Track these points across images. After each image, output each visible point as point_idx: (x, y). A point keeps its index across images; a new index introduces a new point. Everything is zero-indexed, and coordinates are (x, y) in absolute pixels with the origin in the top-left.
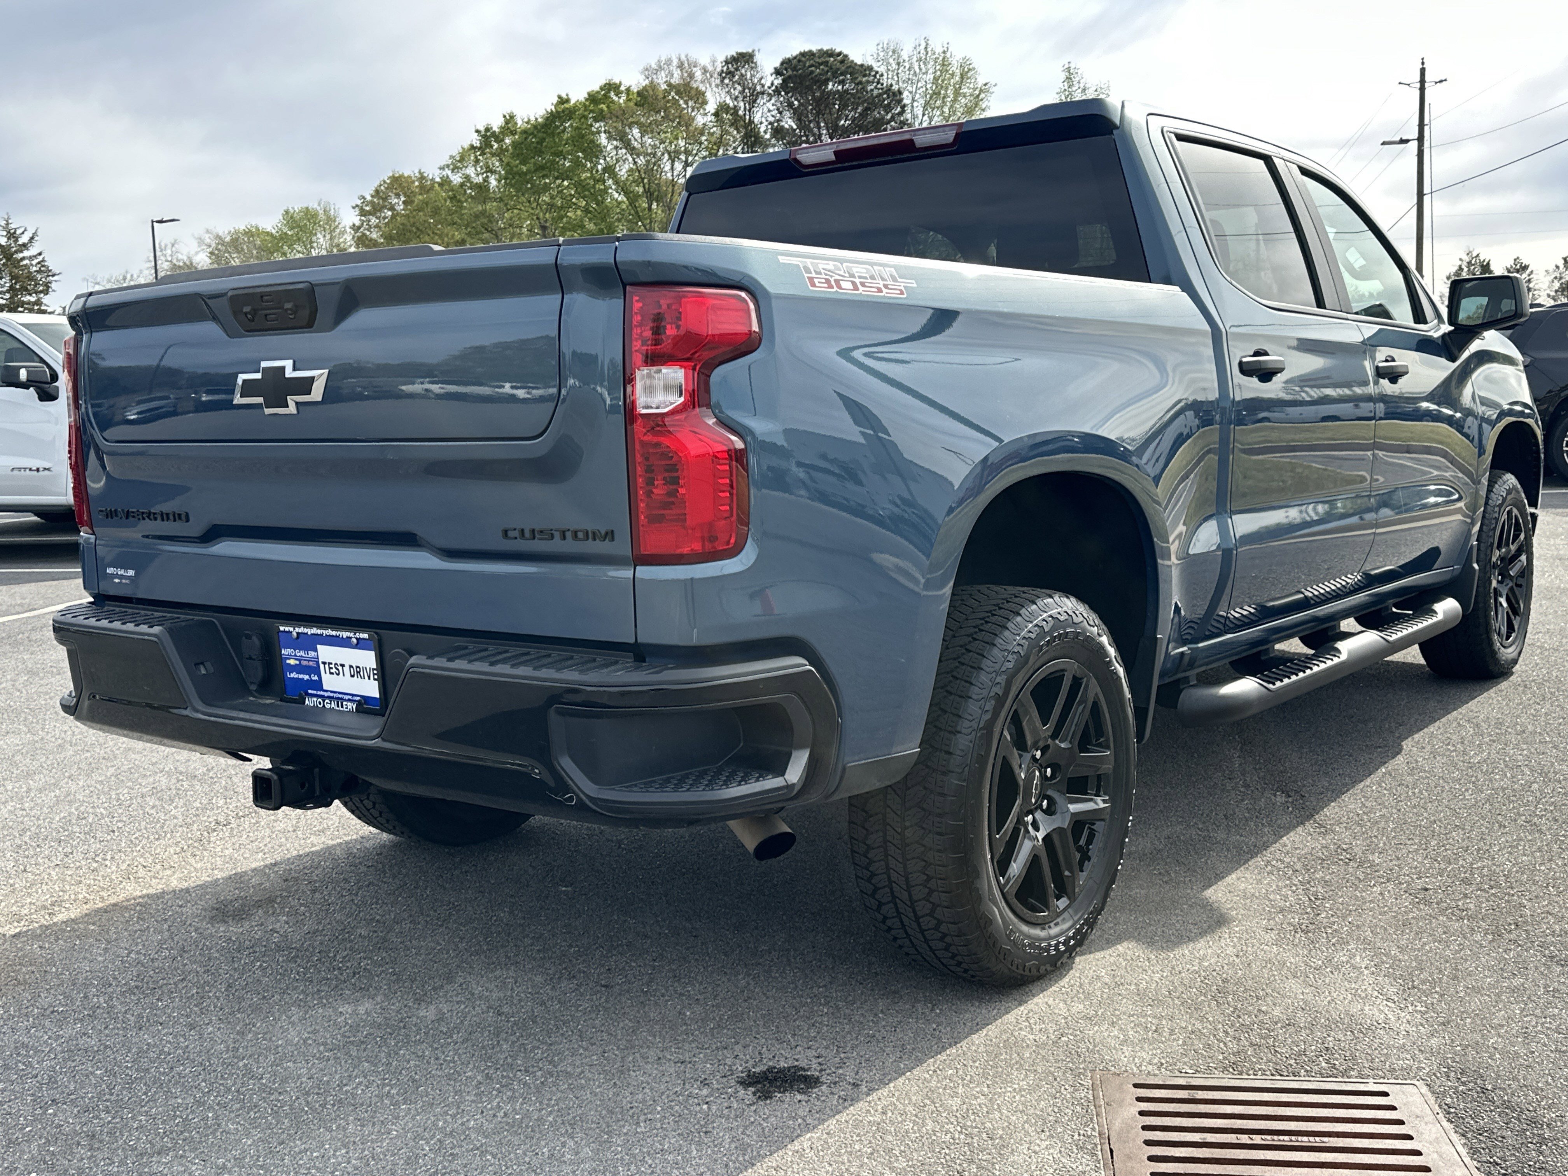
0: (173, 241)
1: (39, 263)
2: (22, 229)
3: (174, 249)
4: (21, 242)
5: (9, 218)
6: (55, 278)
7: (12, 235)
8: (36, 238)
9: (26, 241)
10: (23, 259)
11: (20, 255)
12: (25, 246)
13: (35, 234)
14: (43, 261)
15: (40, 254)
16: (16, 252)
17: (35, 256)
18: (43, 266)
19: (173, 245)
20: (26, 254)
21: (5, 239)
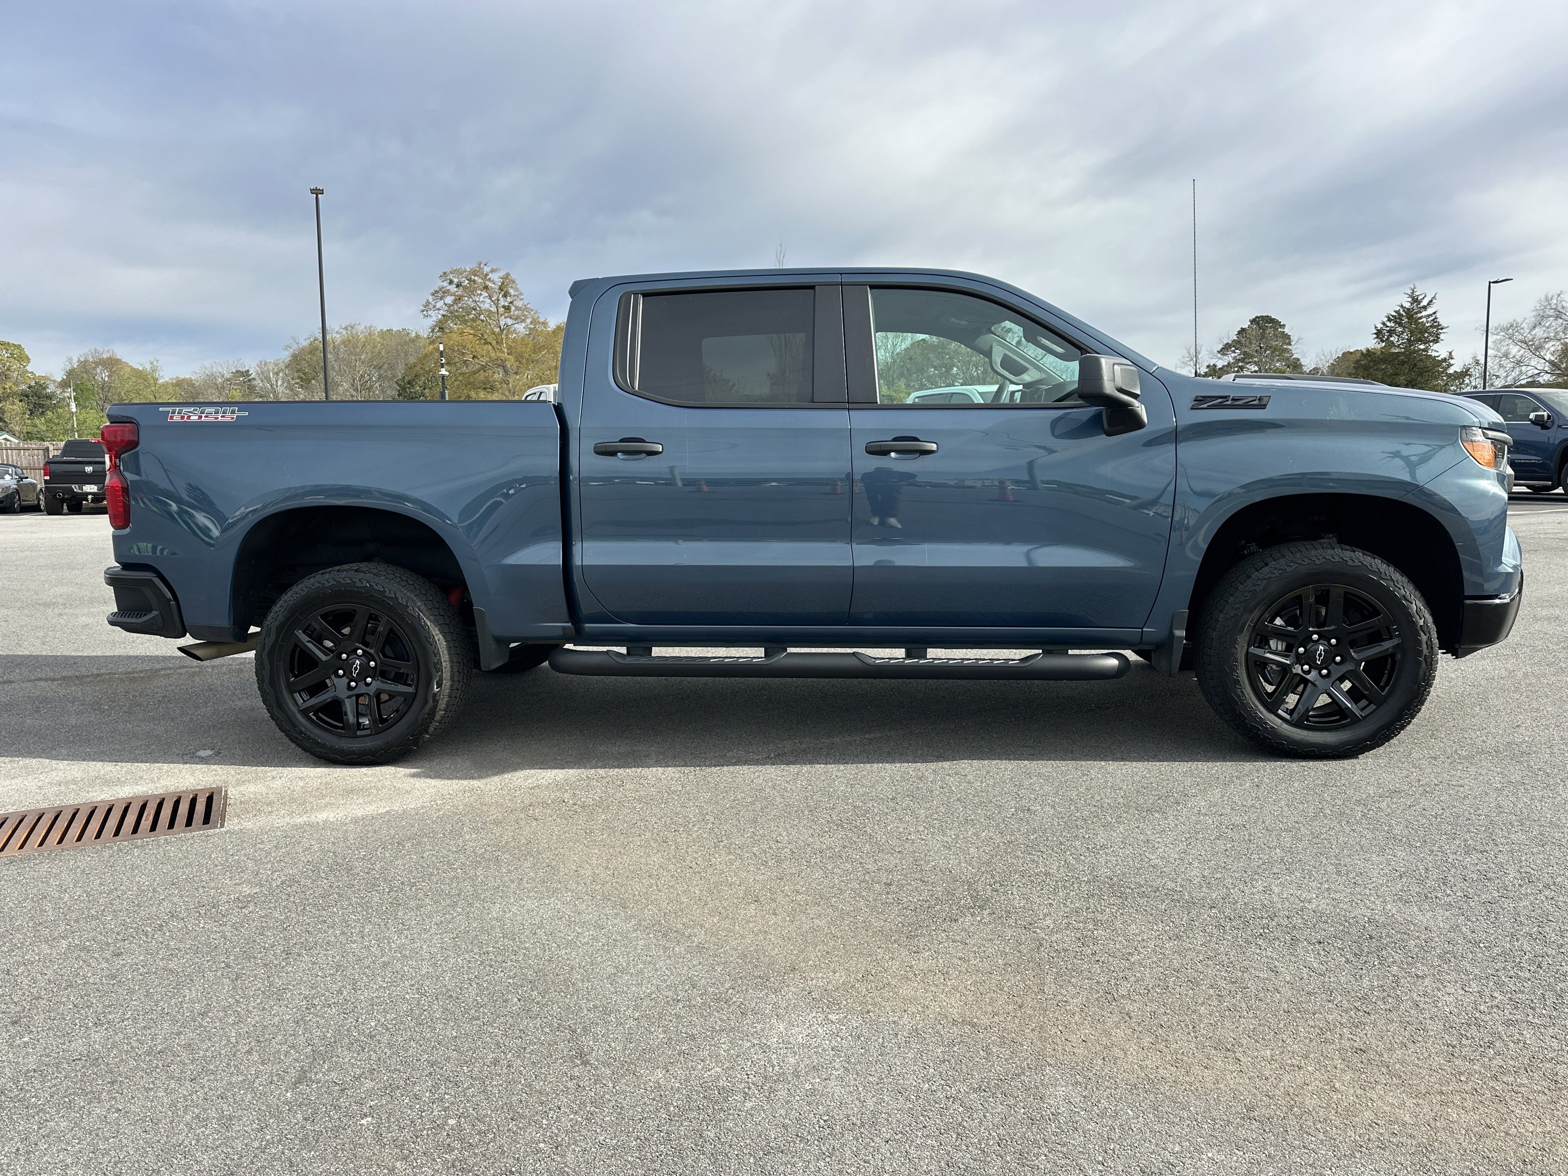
0: (1559, 292)
1: (1433, 320)
2: (1423, 296)
3: (1559, 298)
4: (1422, 305)
5: (1415, 288)
6: (1444, 331)
7: (1415, 300)
8: (1434, 301)
9: (1426, 304)
10: (1421, 318)
11: (1419, 315)
12: (1425, 308)
13: (1434, 298)
14: (1436, 318)
15: (1435, 313)
16: (1416, 313)
17: (1431, 315)
18: (1436, 322)
19: (1559, 295)
20: (1424, 313)
21: (1410, 304)
